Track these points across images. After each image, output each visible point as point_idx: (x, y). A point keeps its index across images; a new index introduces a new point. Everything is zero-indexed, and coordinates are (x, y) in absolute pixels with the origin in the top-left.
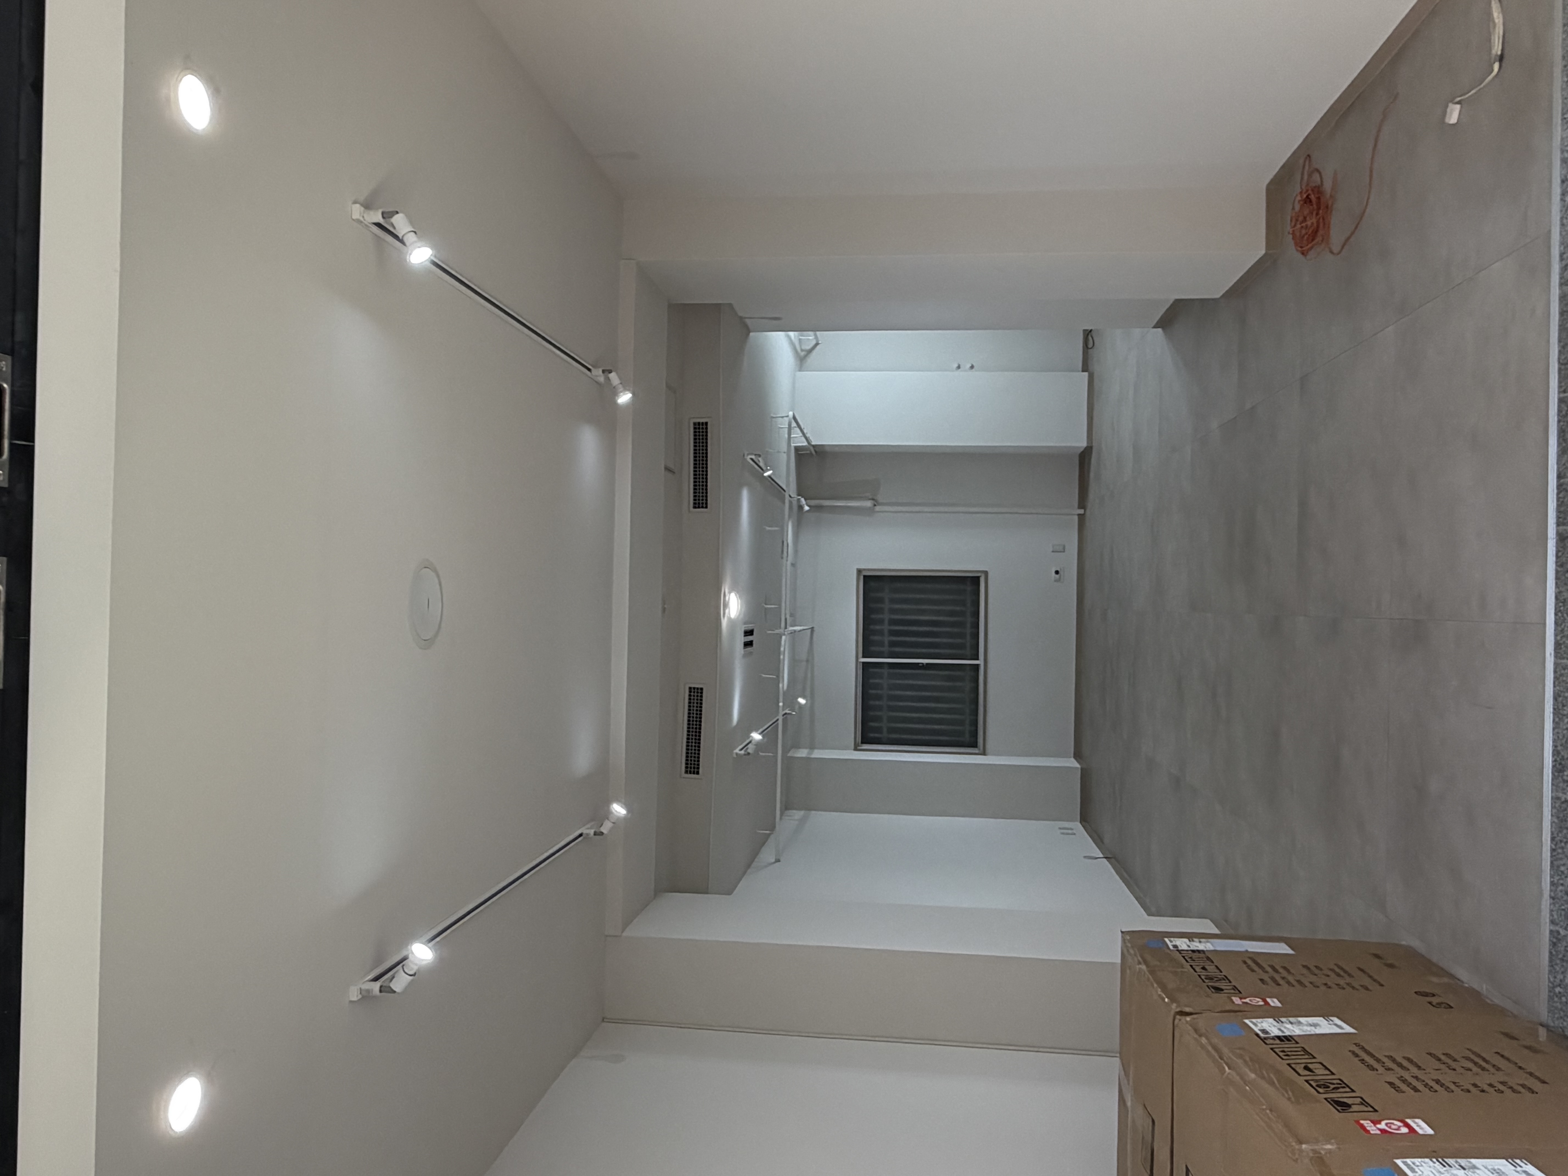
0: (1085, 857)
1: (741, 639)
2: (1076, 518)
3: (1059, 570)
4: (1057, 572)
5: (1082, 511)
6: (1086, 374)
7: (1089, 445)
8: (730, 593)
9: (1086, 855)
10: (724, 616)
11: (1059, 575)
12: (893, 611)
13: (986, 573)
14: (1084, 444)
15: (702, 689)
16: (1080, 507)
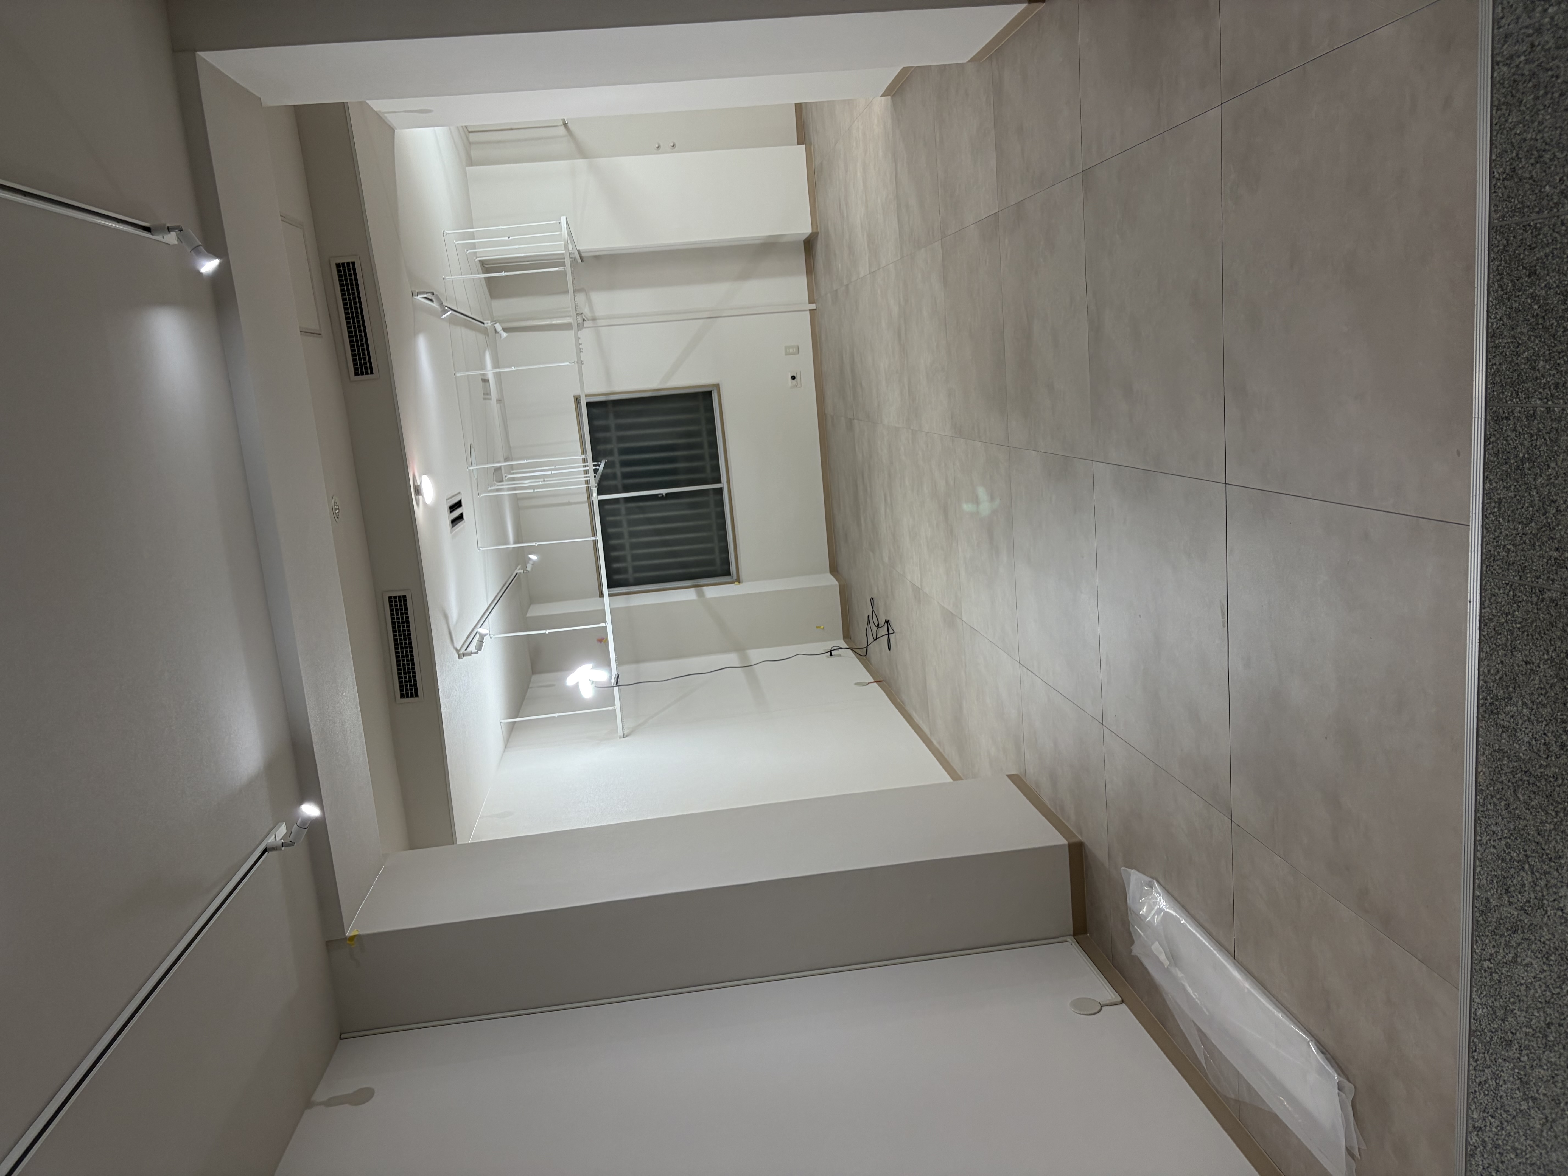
0: (856, 684)
1: (446, 517)
2: (808, 312)
3: (795, 375)
4: (793, 378)
5: (813, 306)
6: (804, 146)
7: (814, 231)
8: (420, 476)
9: (856, 682)
10: (418, 504)
11: (796, 380)
12: (621, 439)
13: (717, 386)
14: (807, 230)
15: (405, 597)
16: (811, 302)
